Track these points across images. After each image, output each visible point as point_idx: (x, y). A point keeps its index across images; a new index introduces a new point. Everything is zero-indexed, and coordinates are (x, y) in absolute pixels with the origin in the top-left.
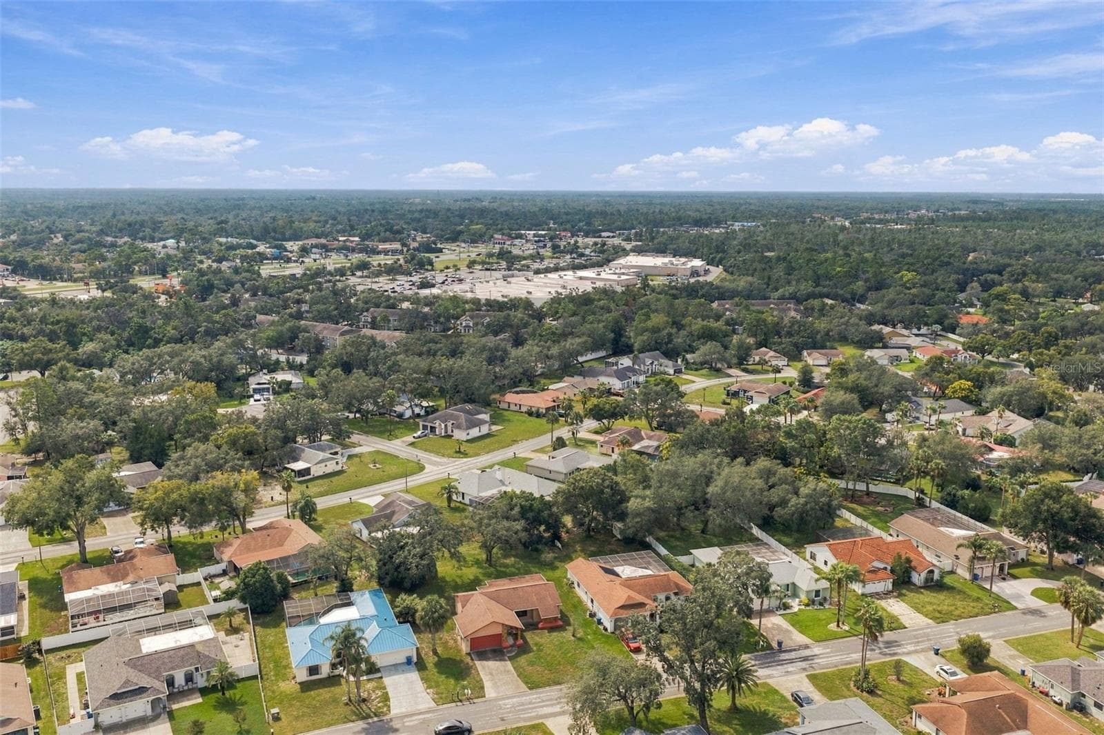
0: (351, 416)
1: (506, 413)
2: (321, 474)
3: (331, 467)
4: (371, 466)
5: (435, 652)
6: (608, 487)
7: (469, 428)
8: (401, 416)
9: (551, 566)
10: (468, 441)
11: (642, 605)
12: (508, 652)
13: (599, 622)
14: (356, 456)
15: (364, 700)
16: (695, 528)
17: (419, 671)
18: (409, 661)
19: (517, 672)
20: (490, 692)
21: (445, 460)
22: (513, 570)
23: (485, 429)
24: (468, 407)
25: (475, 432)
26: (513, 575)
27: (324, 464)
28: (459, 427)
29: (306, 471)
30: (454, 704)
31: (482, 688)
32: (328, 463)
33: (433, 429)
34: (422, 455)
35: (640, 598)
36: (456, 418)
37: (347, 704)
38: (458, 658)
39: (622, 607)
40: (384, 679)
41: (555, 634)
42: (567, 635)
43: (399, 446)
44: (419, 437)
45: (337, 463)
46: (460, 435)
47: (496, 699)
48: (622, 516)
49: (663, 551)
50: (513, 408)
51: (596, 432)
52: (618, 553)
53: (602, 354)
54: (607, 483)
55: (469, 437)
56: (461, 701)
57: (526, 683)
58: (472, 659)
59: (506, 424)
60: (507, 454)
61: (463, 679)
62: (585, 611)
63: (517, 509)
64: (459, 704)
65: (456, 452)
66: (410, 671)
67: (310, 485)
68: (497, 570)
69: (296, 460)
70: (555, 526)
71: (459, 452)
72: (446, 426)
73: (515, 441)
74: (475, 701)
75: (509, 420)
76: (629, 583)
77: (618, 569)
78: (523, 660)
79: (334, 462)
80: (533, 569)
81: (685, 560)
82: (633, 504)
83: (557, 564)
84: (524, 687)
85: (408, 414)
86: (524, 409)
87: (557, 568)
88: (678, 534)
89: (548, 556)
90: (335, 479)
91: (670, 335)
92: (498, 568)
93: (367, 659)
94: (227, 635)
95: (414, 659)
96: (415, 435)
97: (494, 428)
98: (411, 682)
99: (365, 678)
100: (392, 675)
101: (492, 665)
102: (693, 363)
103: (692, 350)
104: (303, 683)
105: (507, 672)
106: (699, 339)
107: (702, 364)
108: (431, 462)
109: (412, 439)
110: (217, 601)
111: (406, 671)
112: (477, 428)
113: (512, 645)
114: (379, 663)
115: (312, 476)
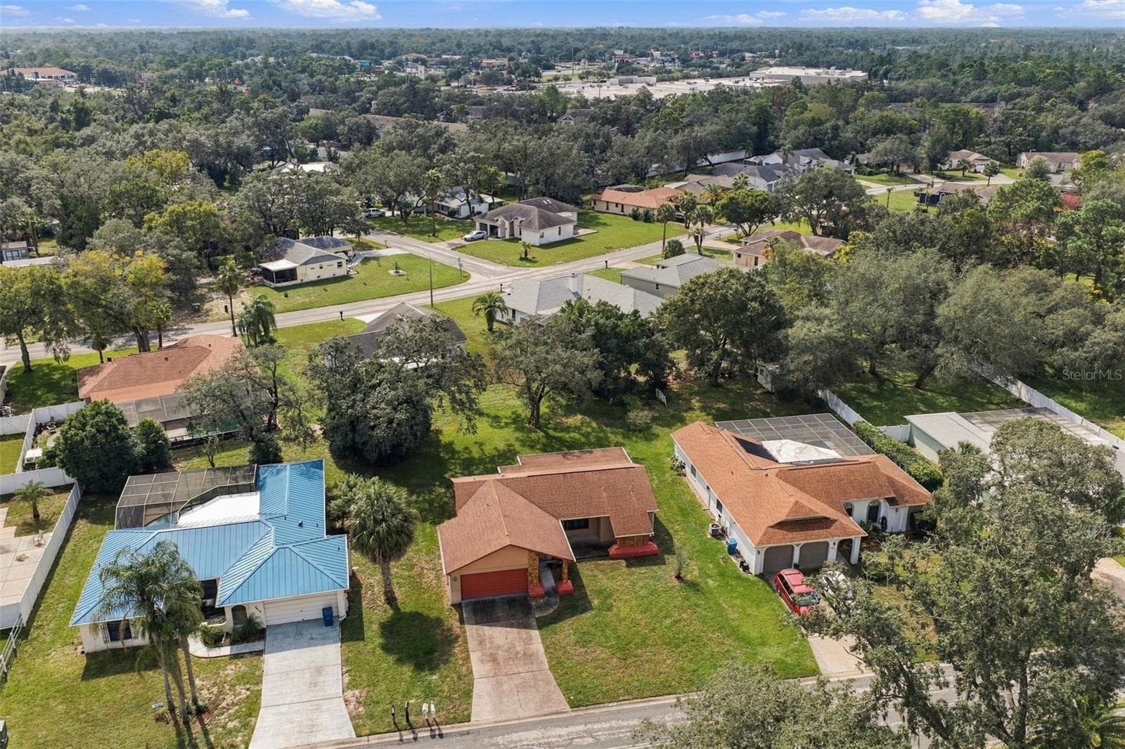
0: (388, 214)
1: (601, 216)
2: (314, 278)
3: (330, 270)
4: (392, 272)
5: (391, 599)
6: (754, 299)
7: (542, 227)
8: (453, 213)
9: (645, 433)
10: (543, 246)
11: (823, 523)
12: (539, 608)
13: (733, 550)
14: (376, 258)
15: (201, 711)
16: (904, 378)
17: (343, 641)
18: (328, 617)
19: (550, 659)
20: (483, 710)
21: (501, 268)
22: (577, 436)
23: (568, 230)
24: (547, 201)
25: (552, 234)
26: (572, 446)
27: (317, 266)
28: (529, 225)
29: (289, 274)
30: (395, 737)
31: (468, 694)
32: (324, 264)
33: (494, 228)
34: (468, 262)
35: (820, 509)
36: (525, 214)
37: (160, 718)
38: (434, 614)
39: (781, 525)
40: (266, 657)
41: (643, 570)
42: (666, 572)
43: (439, 250)
44: (473, 239)
45: (340, 265)
46: (530, 237)
47: (493, 731)
48: (776, 352)
49: (853, 417)
50: (613, 208)
51: (731, 241)
52: (767, 415)
53: (742, 155)
54: (753, 292)
55: (544, 241)
56: (411, 727)
57: (566, 690)
58: (462, 621)
59: (600, 228)
60: (598, 262)
61: (433, 669)
62: (703, 525)
63: (589, 332)
64: (408, 735)
65: (521, 259)
66: (325, 640)
67: (290, 292)
68: (548, 436)
69: (278, 257)
70: (657, 365)
71: (524, 259)
72: (512, 224)
73: (609, 249)
74: (446, 729)
75: (605, 224)
76: (795, 474)
77: (770, 446)
78: (567, 629)
79: (335, 263)
80: (612, 437)
81: (895, 433)
82: (798, 332)
83: (657, 429)
84: (559, 701)
85: (465, 212)
86: (629, 211)
87: (657, 436)
88: (872, 387)
89: (640, 415)
90: (330, 287)
91: (836, 128)
92: (551, 432)
93: (239, 610)
94: (17, 534)
95: (342, 610)
96: (467, 236)
97: (582, 232)
98: (319, 670)
99: (226, 650)
100: (280, 649)
101: (500, 636)
102: (867, 165)
103: (863, 149)
104: (91, 656)
105: (528, 657)
106: (874, 134)
107: (879, 166)
108: (480, 271)
109: (461, 241)
110: (29, 466)
111: (312, 642)
112: (556, 229)
113: (548, 594)
114: (264, 618)
115: (298, 281)
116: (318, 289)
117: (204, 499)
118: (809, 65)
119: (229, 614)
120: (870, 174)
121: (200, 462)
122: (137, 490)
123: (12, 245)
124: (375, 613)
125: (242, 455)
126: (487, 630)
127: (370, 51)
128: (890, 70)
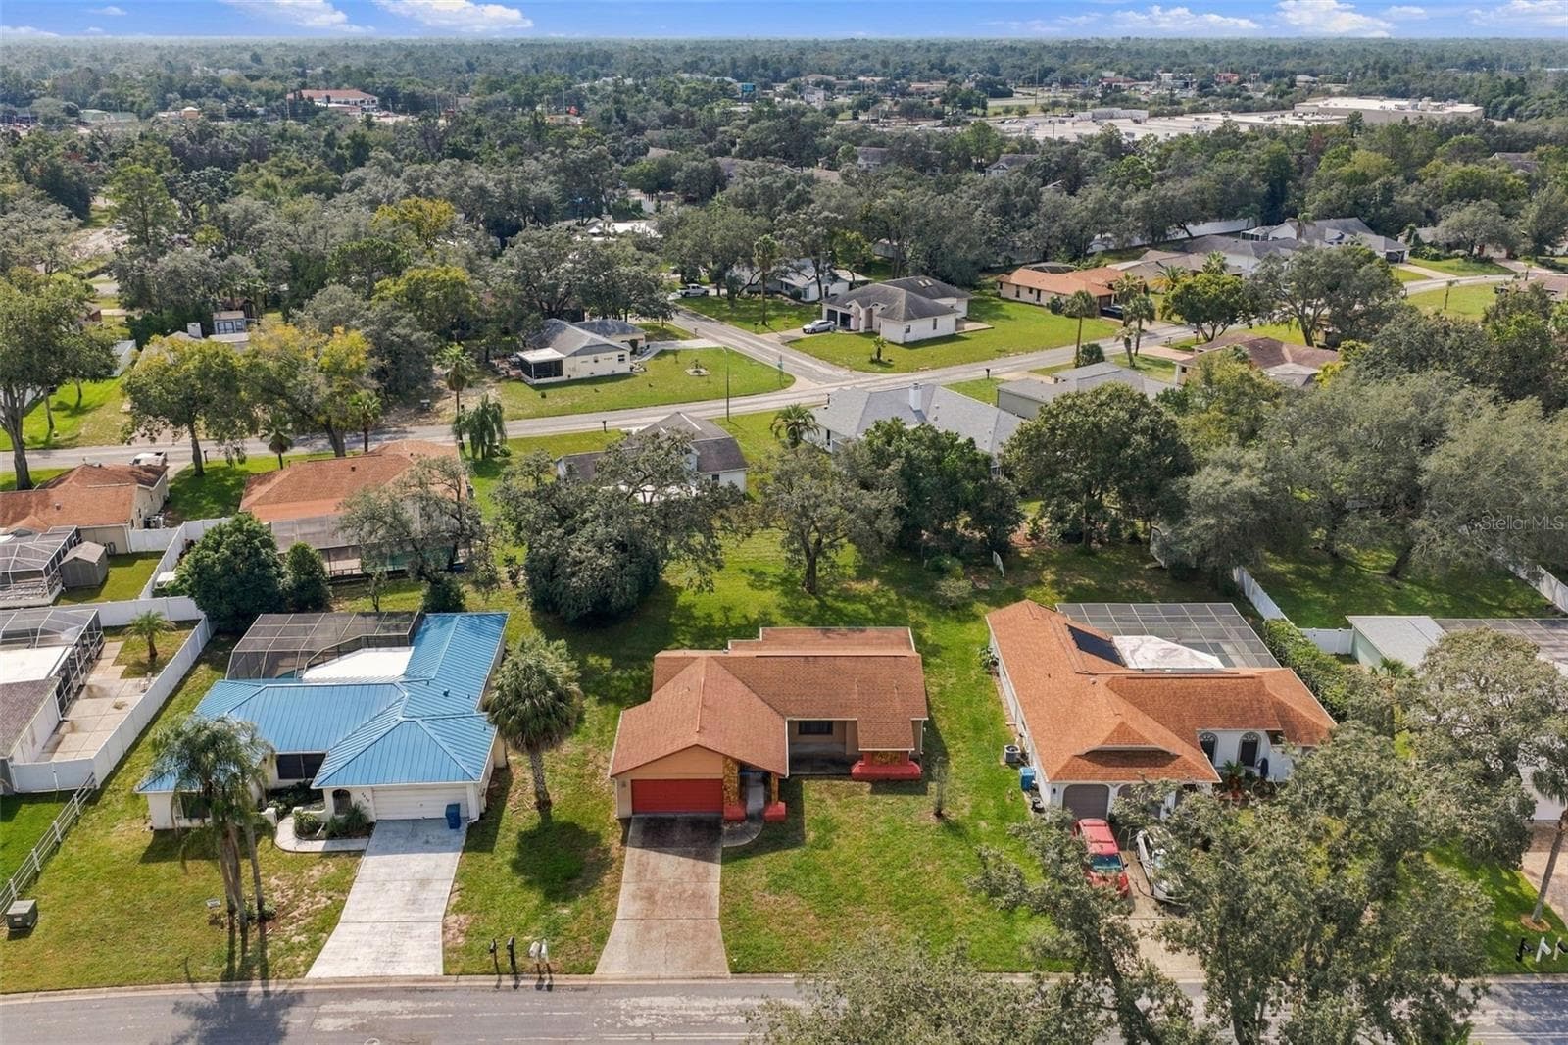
0: (713, 292)
1: (1006, 306)
2: (586, 375)
3: (608, 364)
4: (690, 371)
5: (544, 804)
6: (1143, 431)
7: (909, 317)
8: (797, 295)
9: (960, 611)
10: (906, 345)
11: (1157, 758)
12: (733, 835)
13: (1029, 786)
14: (675, 352)
15: (265, 918)
16: (1374, 561)
17: (465, 850)
18: (453, 817)
19: (723, 904)
20: (613, 964)
21: (843, 372)
22: (863, 608)
23: (946, 325)
24: (926, 282)
25: (922, 328)
26: (856, 622)
27: (590, 358)
28: (888, 315)
29: (553, 368)
30: (491, 981)
31: (602, 939)
32: (600, 356)
33: (845, 318)
34: (794, 360)
36: (888, 299)
37: (214, 921)
38: (593, 828)
39: (1097, 756)
40: (364, 858)
41: (890, 799)
42: (919, 809)
43: (764, 345)
44: (814, 331)
45: (622, 359)
46: (892, 331)
47: (619, 990)
48: (1175, 510)
49: (1269, 609)
50: (1025, 296)
52: (1148, 599)
53: (1239, 225)
54: (1144, 421)
55: (910, 338)
56: (516, 972)
57: (732, 950)
58: (624, 842)
59: (998, 323)
60: (977, 372)
61: (567, 899)
62: (998, 748)
63: (895, 465)
64: (508, 982)
65: (873, 361)
66: (443, 846)
67: (549, 392)
68: (823, 606)
69: (543, 344)
70: (999, 516)
71: (877, 361)
72: (870, 313)
73: (1002, 352)
74: (559, 980)
75: (1009, 317)
77: (1124, 644)
78: (760, 869)
79: (615, 355)
80: (912, 614)
81: (1326, 640)
83: (979, 607)
84: (720, 957)
85: (814, 293)
86: (1045, 299)
87: (976, 617)
88: (1324, 570)
89: (955, 587)
90: (600, 388)
91: (1388, 189)
92: (829, 601)
93: (341, 795)
94: (125, 675)
95: (474, 809)
96: (807, 327)
97: (969, 326)
98: (424, 883)
99: (319, 846)
100: (386, 851)
101: (669, 867)
102: (1431, 245)
103: (1431, 219)
104: (160, 834)
105: (698, 898)
106: (1450, 200)
107: (1450, 247)
108: (811, 375)
109: (797, 333)
110: (159, 592)
111: (428, 846)
112: (928, 322)
113: (750, 818)
114: (374, 811)
115: (564, 378)
116: (588, 389)
117: (340, 651)
118: (1391, 94)
119: (329, 799)
120: (1436, 258)
121: (365, 604)
122: (265, 633)
123: (226, 315)
124: (519, 815)
125: (414, 600)
126: (653, 857)
127: (760, 70)
128: (1521, 103)
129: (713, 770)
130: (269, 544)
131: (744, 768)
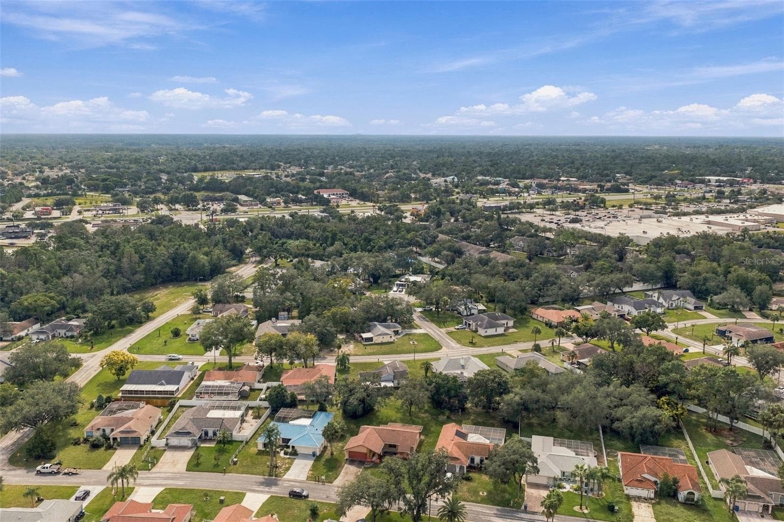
1: (531, 322)
2: (379, 342)
3: (386, 339)
4: (411, 342)
5: (332, 454)
7: (486, 328)
8: (460, 313)
10: (485, 337)
12: (367, 465)
15: (277, 467)
17: (315, 461)
18: (314, 454)
19: (360, 475)
20: (337, 482)
21: (458, 346)
23: (501, 331)
24: (499, 314)
25: (491, 331)
26: (414, 423)
27: (382, 336)
29: (370, 339)
30: (314, 482)
31: (336, 479)
32: (385, 336)
33: (469, 325)
37: (268, 467)
38: (340, 460)
40: (296, 460)
44: (458, 329)
45: (391, 337)
46: (481, 331)
47: (336, 486)
50: (539, 318)
55: (487, 334)
56: (319, 481)
58: (345, 463)
59: (522, 329)
61: (331, 472)
64: (317, 483)
66: (310, 459)
67: (368, 347)
68: (411, 419)
69: (369, 332)
71: (471, 342)
72: (477, 324)
74: (326, 484)
75: (528, 327)
78: (369, 470)
79: (389, 336)
83: (444, 423)
86: (544, 320)
87: (442, 425)
90: (382, 347)
92: (413, 418)
93: (293, 447)
94: (253, 418)
95: (318, 454)
96: (457, 327)
97: (511, 330)
98: (306, 465)
99: (288, 456)
100: (300, 459)
101: (352, 468)
104: (259, 451)
107: (725, 304)
108: (448, 346)
109: (452, 329)
110: (261, 400)
111: (308, 459)
112: (494, 329)
113: (372, 462)
114: (299, 451)
115: (373, 343)
116: (378, 347)
117: (297, 418)
119: (291, 447)
121: (305, 407)
122: (283, 412)
123: (283, 313)
124: (327, 455)
125: (316, 407)
126: (350, 466)
129: (364, 451)
130: (286, 391)
131: (371, 451)
